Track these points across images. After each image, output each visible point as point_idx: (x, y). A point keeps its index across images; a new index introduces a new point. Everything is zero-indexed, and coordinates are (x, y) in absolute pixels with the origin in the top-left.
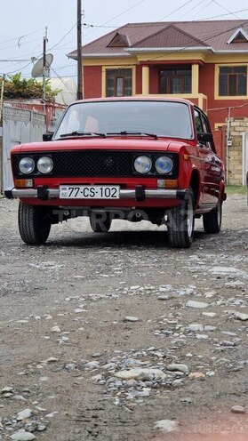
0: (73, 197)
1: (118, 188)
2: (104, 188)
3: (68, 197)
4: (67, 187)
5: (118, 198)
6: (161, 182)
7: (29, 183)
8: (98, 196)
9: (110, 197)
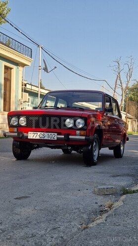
0: (34, 138)
1: (56, 134)
2: (50, 134)
3: (32, 138)
4: (32, 133)
5: (56, 139)
6: (78, 132)
7: (15, 130)
8: (46, 138)
9: (52, 139)
